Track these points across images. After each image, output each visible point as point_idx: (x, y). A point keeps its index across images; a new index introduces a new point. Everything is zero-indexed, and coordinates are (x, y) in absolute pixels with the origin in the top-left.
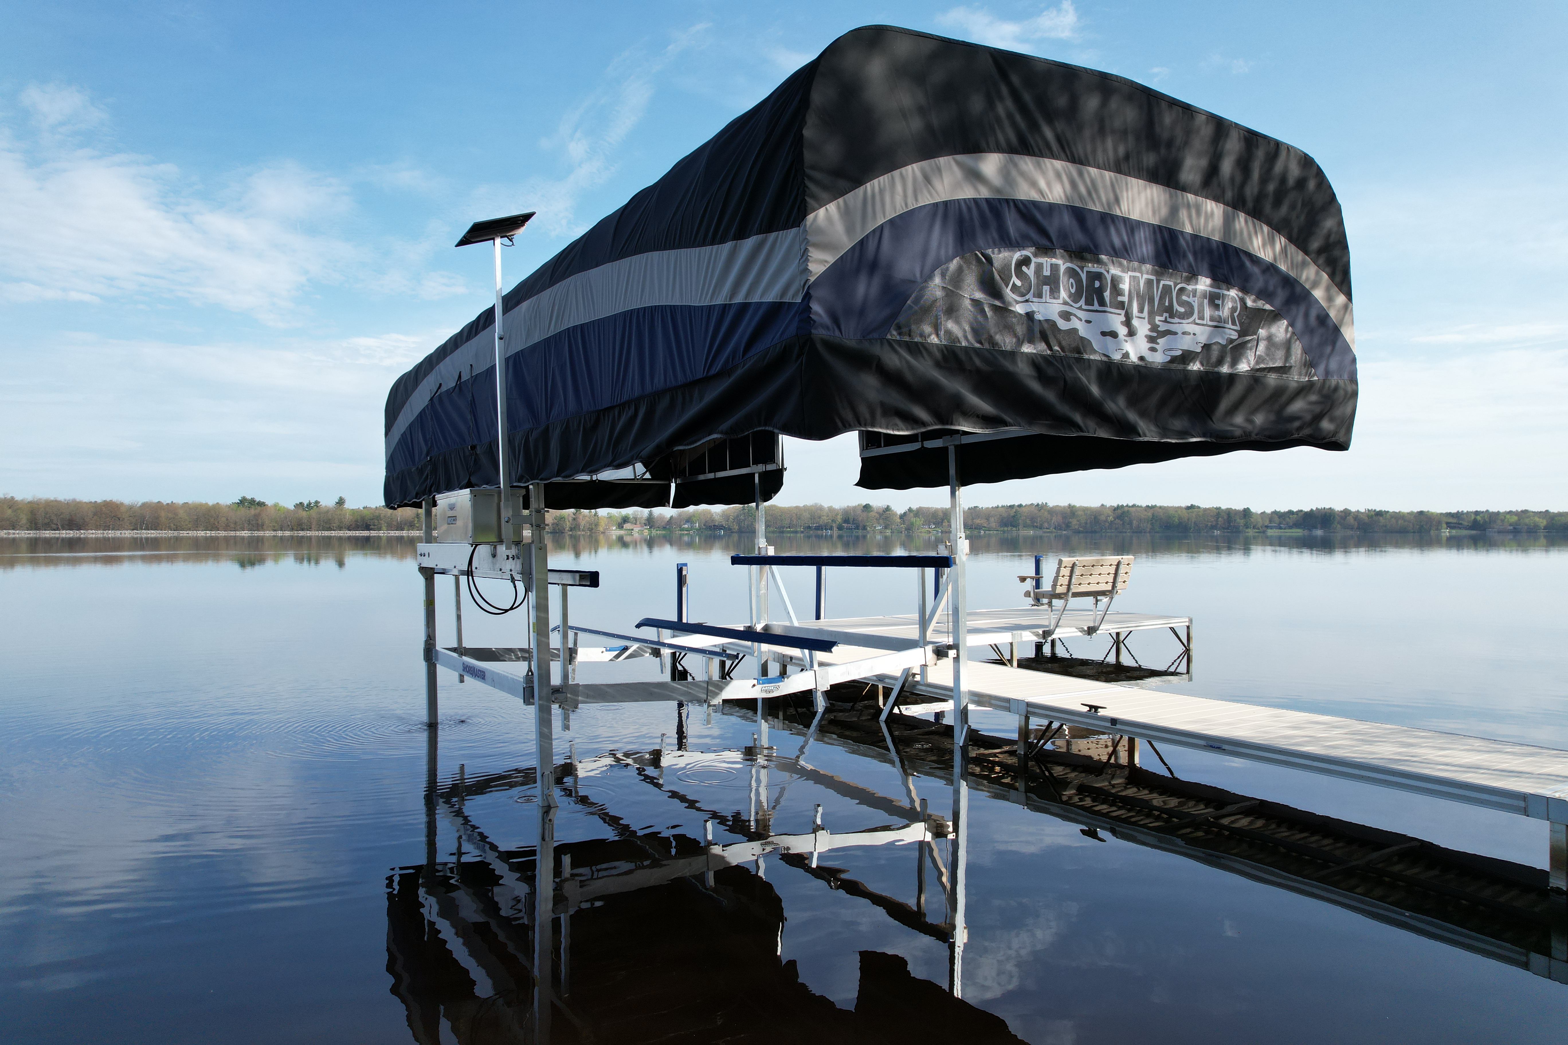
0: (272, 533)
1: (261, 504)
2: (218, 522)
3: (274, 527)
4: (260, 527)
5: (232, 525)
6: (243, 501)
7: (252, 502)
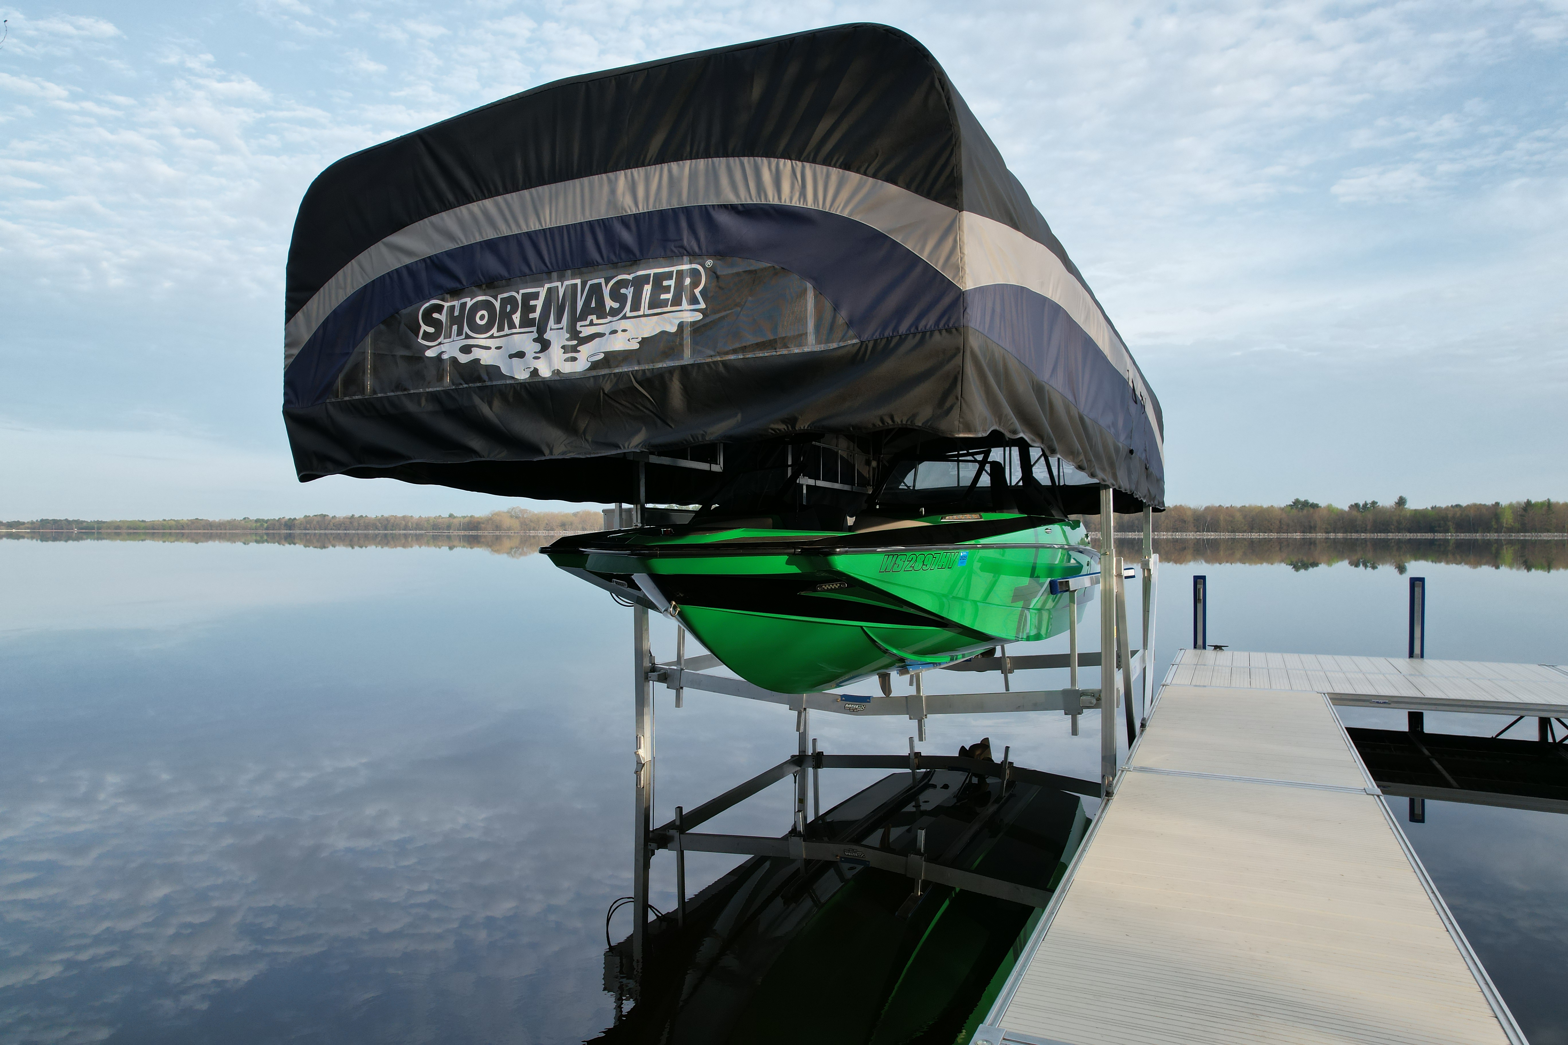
0: (1324, 535)
1: (1315, 506)
2: (1271, 525)
3: (1327, 528)
4: (1311, 528)
5: (1285, 527)
6: (1297, 502)
7: (1306, 504)
